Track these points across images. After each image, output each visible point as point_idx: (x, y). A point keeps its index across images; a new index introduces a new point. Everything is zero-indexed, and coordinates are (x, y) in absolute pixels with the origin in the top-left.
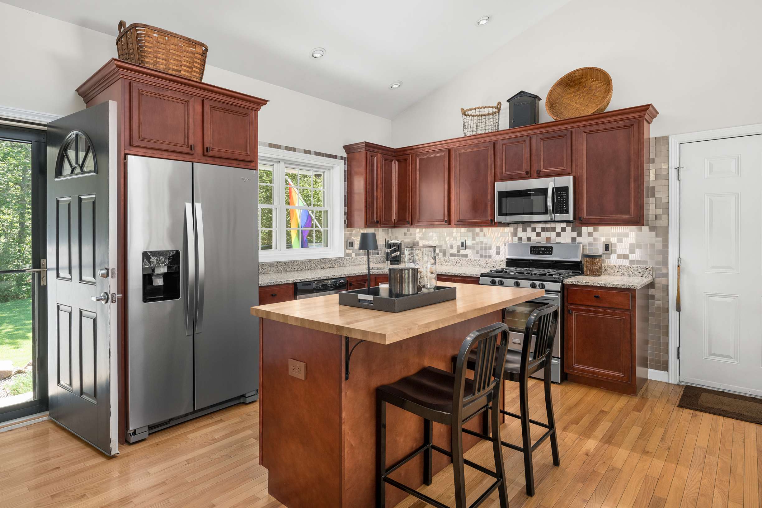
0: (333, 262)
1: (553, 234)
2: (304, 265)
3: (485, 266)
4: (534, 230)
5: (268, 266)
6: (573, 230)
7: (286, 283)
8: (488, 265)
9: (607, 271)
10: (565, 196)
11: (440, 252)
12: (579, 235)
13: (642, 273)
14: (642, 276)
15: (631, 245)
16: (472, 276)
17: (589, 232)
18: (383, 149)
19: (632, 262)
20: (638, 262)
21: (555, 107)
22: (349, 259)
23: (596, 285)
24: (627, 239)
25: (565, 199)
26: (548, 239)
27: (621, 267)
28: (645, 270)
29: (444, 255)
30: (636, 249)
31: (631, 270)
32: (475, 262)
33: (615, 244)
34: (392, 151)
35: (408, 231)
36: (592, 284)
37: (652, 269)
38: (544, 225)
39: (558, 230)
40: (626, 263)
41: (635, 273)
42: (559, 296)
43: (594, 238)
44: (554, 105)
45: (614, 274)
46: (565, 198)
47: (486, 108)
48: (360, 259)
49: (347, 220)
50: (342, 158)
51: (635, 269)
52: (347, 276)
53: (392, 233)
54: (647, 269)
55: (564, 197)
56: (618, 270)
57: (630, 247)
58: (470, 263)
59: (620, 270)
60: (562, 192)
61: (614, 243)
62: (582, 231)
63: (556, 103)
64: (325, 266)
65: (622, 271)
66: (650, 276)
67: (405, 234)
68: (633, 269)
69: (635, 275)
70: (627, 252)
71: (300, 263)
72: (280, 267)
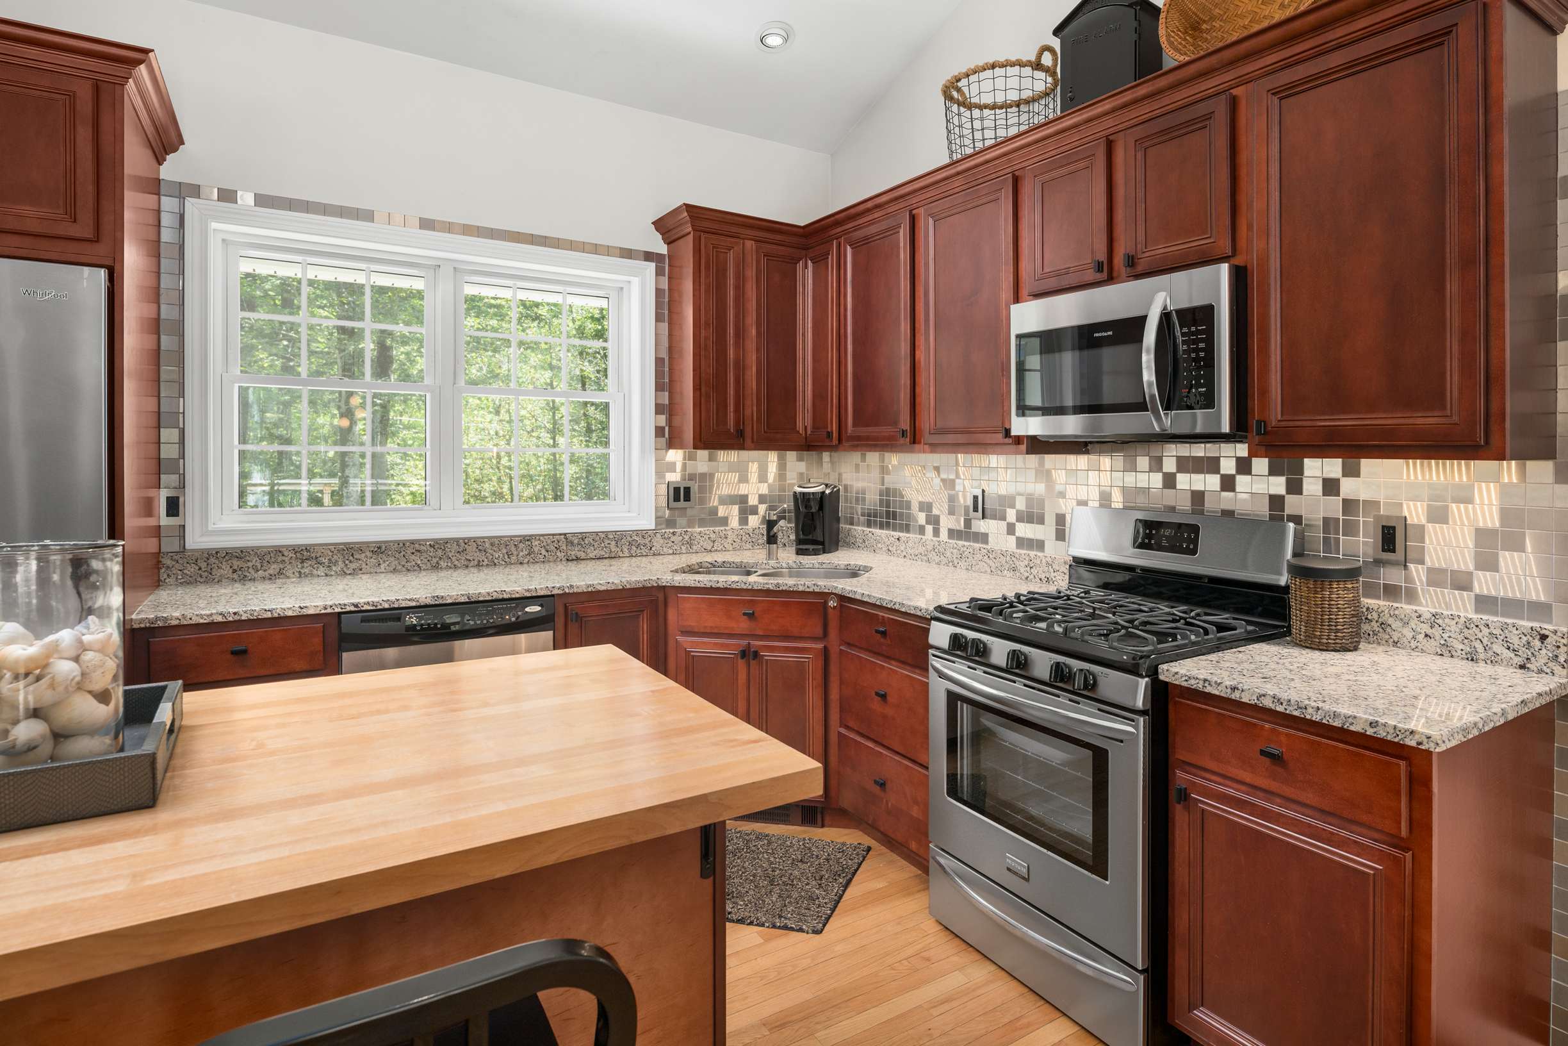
0: (613, 543)
1: (1212, 482)
2: (504, 551)
3: (1026, 574)
4: (1156, 464)
5: (369, 554)
6: (1273, 471)
7: (290, 613)
8: (1034, 571)
9: (1388, 630)
10: (1202, 341)
11: (928, 522)
12: (1295, 487)
13: (1524, 652)
14: (1522, 667)
15: (1483, 536)
16: (919, 613)
17: (1325, 476)
18: (760, 228)
19: (1484, 603)
20: (1512, 607)
21: (1208, 31)
22: (674, 534)
23: (1267, 703)
24: (1466, 509)
25: (1202, 354)
26: (1198, 497)
27: (1440, 621)
28: (1537, 643)
29: (936, 532)
30: (1501, 553)
31: (1480, 635)
32: (1003, 560)
33: (1421, 529)
34: (795, 234)
35: (863, 459)
36: (1253, 700)
37: (1565, 641)
38: (1184, 450)
39: (1228, 466)
40: (1462, 606)
41: (1498, 648)
42: (1136, 727)
43: (1346, 502)
44: (1204, 26)
45: (1414, 644)
46: (1202, 350)
47: (997, 69)
48: (713, 536)
49: (667, 429)
50: (648, 256)
51: (1497, 632)
52: (560, 592)
53: (832, 462)
54: (1543, 638)
55: (1202, 345)
56: (1429, 631)
57: (1477, 544)
58: (990, 563)
59: (1436, 632)
60: (1193, 329)
61: (1416, 521)
62: (1302, 473)
63: (1213, 18)
64: (583, 555)
65: (1445, 636)
66: (1558, 669)
67: (857, 466)
68: (1486, 631)
69: (1494, 660)
70: (1465, 561)
71: (487, 545)
72: (413, 557)
